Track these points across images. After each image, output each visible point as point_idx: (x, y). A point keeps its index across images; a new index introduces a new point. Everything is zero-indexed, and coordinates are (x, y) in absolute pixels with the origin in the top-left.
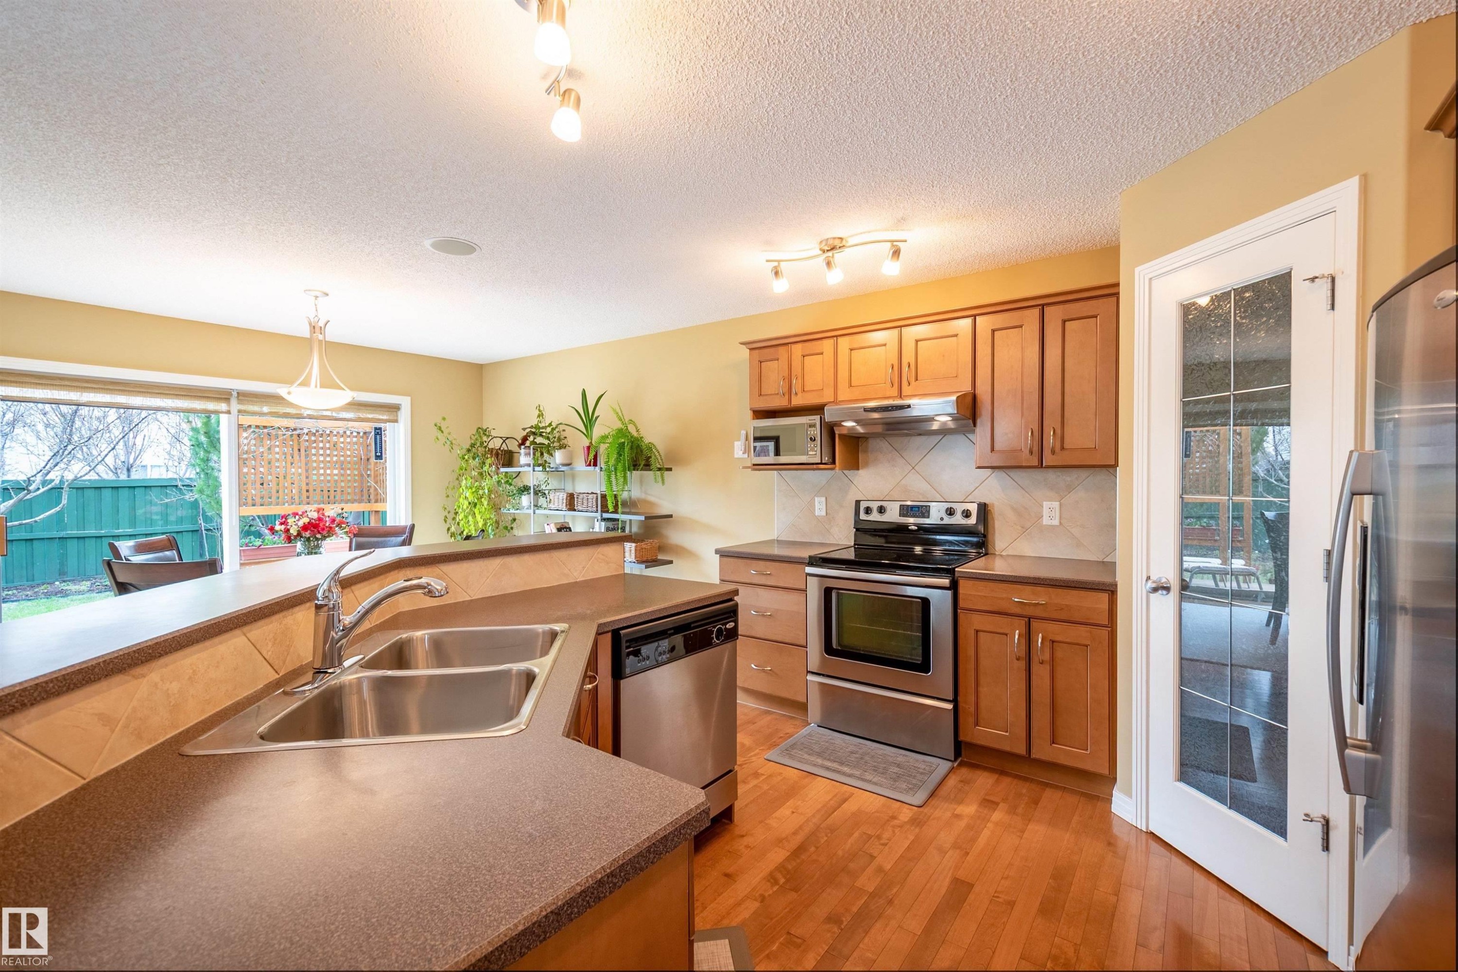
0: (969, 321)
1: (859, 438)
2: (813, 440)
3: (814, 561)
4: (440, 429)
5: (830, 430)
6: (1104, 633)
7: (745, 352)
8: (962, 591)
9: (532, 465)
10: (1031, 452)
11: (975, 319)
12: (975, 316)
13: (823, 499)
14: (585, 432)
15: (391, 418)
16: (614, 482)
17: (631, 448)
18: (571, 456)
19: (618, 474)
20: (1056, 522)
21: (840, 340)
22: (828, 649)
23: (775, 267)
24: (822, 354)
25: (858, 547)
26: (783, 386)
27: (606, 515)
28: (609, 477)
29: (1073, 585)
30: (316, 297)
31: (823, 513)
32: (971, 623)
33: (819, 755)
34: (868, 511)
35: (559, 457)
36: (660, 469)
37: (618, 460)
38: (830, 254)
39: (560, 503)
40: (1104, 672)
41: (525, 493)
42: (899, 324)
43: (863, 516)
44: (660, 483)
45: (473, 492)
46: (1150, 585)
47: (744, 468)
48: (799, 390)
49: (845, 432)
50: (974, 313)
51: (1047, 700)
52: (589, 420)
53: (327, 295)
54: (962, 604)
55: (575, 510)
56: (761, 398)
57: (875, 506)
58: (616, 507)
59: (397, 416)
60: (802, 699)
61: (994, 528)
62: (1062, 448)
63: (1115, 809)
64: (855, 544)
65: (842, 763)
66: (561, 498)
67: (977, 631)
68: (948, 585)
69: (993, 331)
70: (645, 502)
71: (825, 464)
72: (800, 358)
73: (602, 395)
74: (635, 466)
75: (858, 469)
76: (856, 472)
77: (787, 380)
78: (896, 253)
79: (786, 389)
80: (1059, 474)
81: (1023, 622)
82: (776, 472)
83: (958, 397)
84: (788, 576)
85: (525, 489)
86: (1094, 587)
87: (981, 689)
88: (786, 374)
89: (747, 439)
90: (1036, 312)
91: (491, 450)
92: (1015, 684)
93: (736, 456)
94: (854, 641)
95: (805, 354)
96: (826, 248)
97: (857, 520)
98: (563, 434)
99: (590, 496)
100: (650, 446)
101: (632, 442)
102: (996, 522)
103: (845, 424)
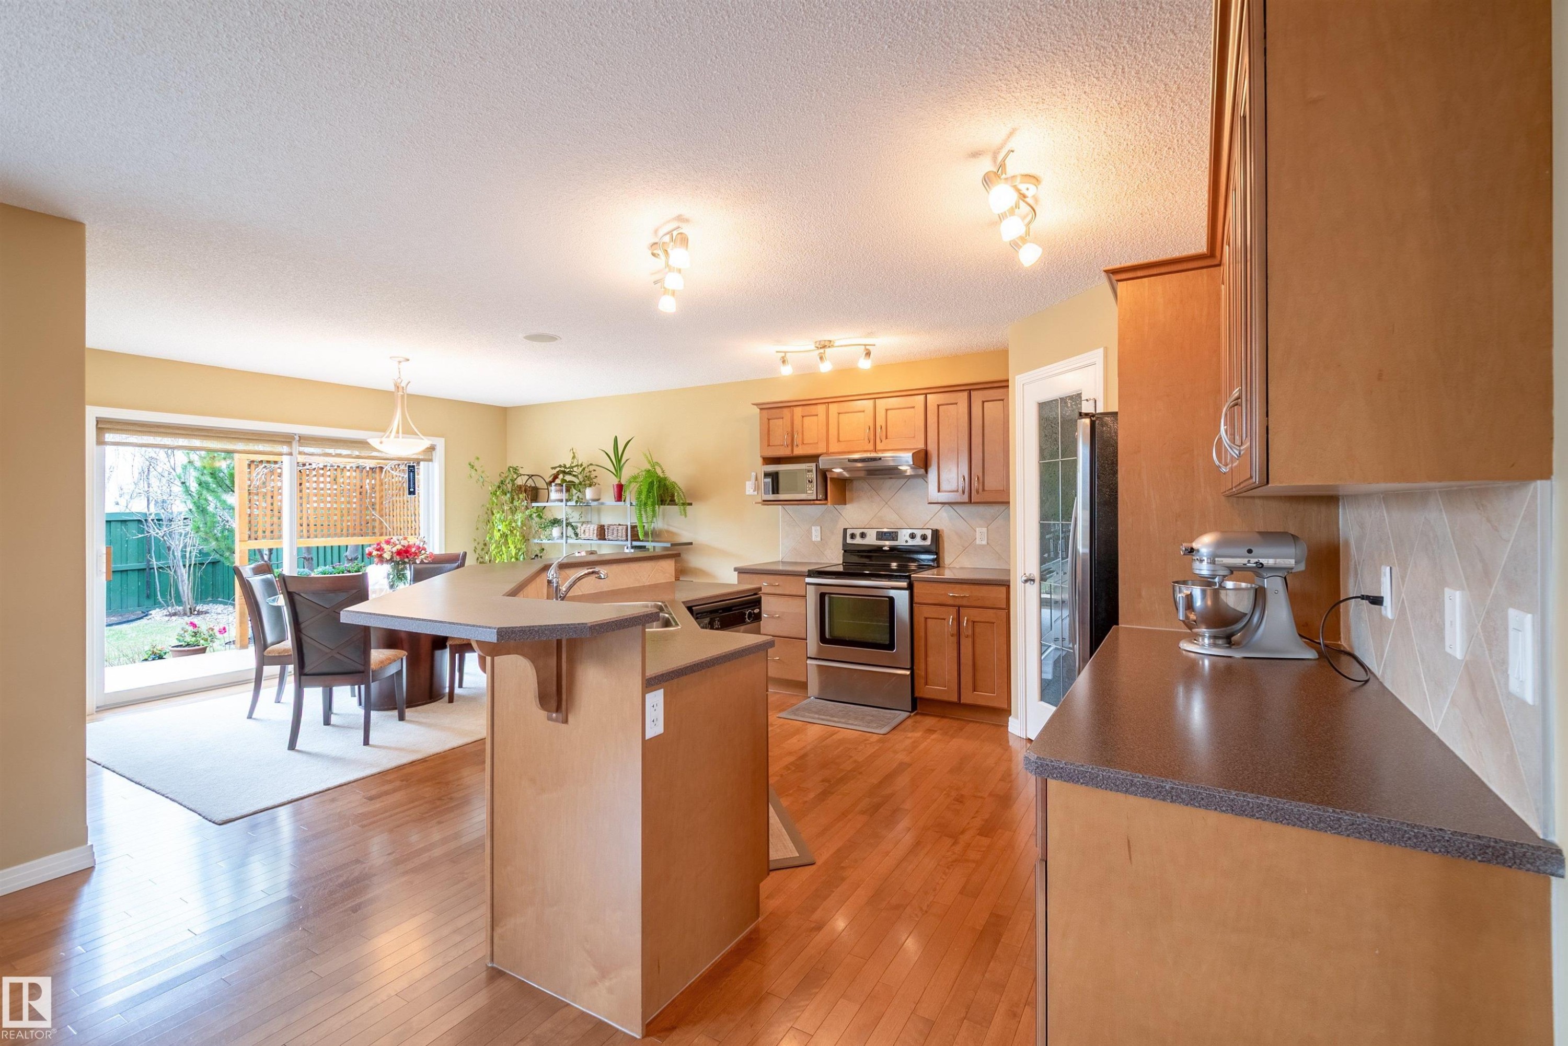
0: (922, 397)
1: (846, 480)
2: (810, 482)
3: (812, 574)
4: (473, 467)
5: (823, 475)
6: (1004, 613)
7: (756, 410)
8: (915, 590)
9: (564, 500)
10: (964, 492)
11: (926, 396)
12: (926, 394)
13: (819, 528)
14: (615, 473)
15: (426, 457)
16: (644, 516)
17: (659, 487)
18: (599, 492)
19: (648, 509)
20: (984, 542)
21: (830, 405)
22: (823, 639)
23: (783, 357)
24: (817, 415)
25: (845, 563)
26: (786, 439)
27: (635, 543)
28: (640, 511)
29: (985, 582)
30: (400, 362)
31: (819, 539)
32: (923, 612)
33: (816, 713)
34: (853, 536)
35: (589, 493)
36: (683, 504)
37: (648, 497)
38: (822, 351)
39: (591, 534)
40: (1005, 639)
41: (556, 525)
42: (875, 397)
43: (849, 541)
44: (684, 516)
45: (506, 525)
46: (1024, 578)
47: (756, 503)
48: (800, 443)
49: (835, 476)
50: (926, 392)
51: (970, 663)
52: (618, 461)
53: (408, 360)
54: (916, 599)
55: (605, 539)
56: (769, 447)
57: (858, 532)
58: (646, 534)
59: (432, 455)
60: (804, 679)
61: (944, 548)
62: (983, 490)
63: (1010, 729)
64: (843, 563)
65: (833, 717)
66: (591, 529)
67: (926, 618)
68: (906, 586)
69: (938, 406)
70: (668, 532)
71: (820, 500)
72: (800, 418)
73: (630, 441)
74: (662, 502)
75: (845, 504)
76: (844, 506)
77: (790, 434)
78: (868, 354)
79: (789, 442)
80: (987, 508)
81: (954, 610)
82: (780, 506)
83: (913, 454)
84: (791, 586)
85: (556, 522)
86: (997, 583)
87: (929, 659)
88: (790, 430)
89: (756, 479)
90: (966, 394)
91: (520, 487)
92: (950, 652)
93: (747, 493)
94: (840, 633)
95: (804, 415)
96: (819, 346)
97: (845, 544)
98: (593, 474)
99: (620, 527)
100: (674, 484)
101: (660, 482)
102: (945, 543)
103: (834, 470)
